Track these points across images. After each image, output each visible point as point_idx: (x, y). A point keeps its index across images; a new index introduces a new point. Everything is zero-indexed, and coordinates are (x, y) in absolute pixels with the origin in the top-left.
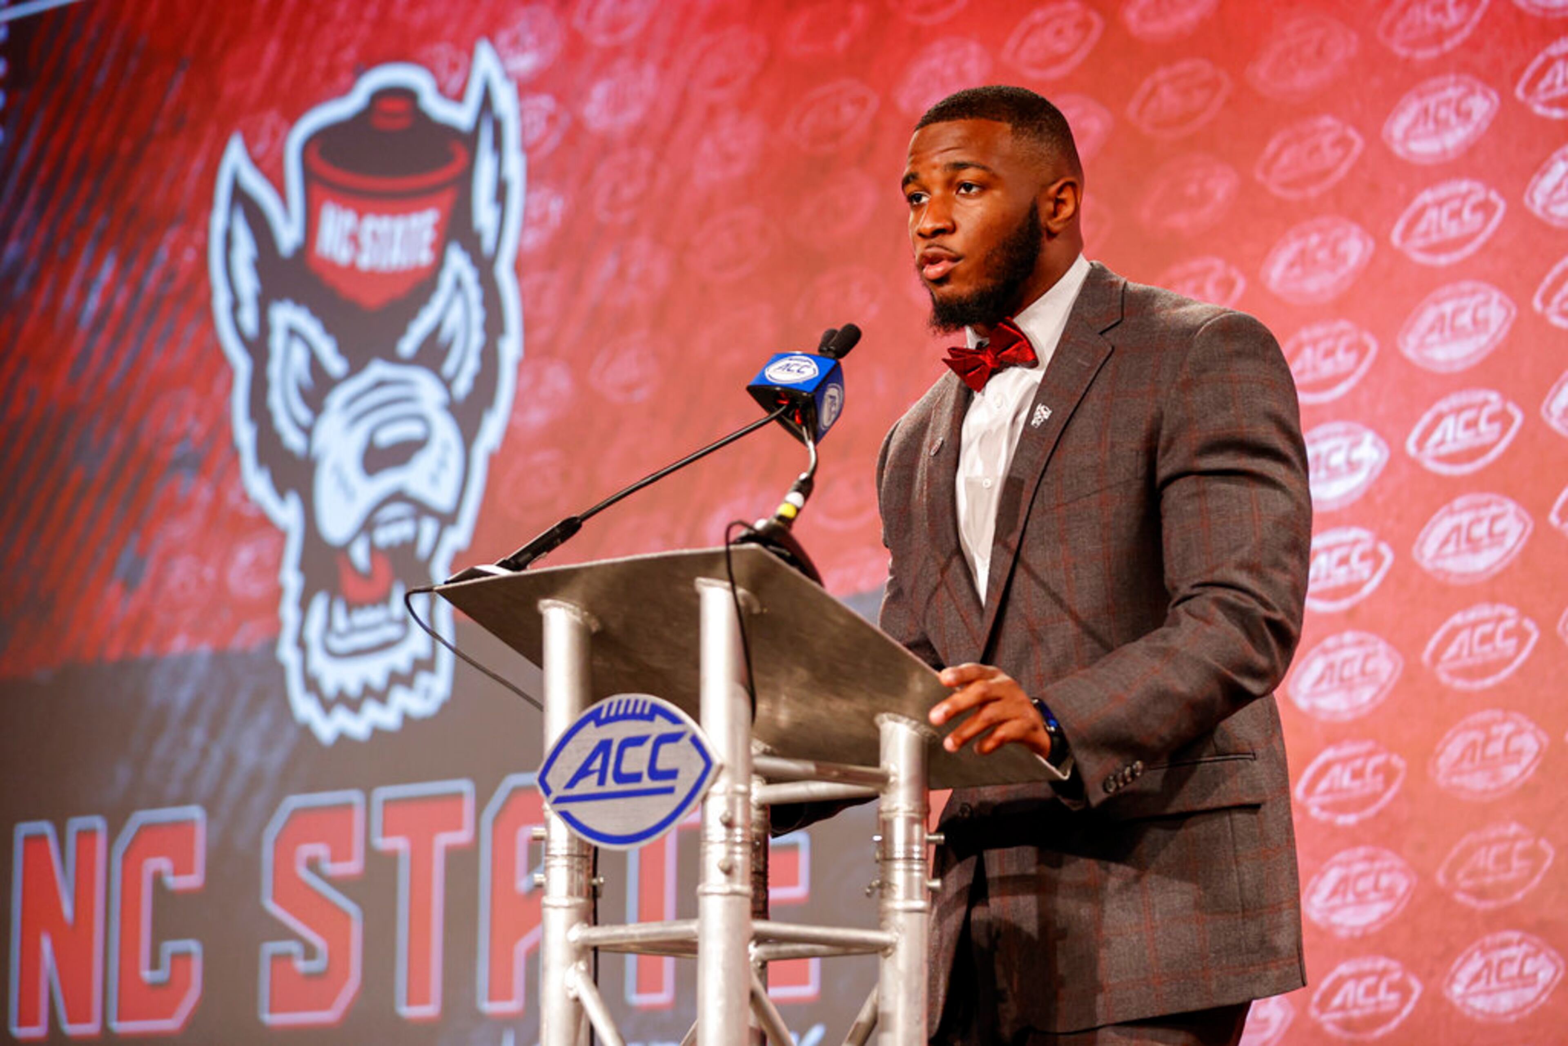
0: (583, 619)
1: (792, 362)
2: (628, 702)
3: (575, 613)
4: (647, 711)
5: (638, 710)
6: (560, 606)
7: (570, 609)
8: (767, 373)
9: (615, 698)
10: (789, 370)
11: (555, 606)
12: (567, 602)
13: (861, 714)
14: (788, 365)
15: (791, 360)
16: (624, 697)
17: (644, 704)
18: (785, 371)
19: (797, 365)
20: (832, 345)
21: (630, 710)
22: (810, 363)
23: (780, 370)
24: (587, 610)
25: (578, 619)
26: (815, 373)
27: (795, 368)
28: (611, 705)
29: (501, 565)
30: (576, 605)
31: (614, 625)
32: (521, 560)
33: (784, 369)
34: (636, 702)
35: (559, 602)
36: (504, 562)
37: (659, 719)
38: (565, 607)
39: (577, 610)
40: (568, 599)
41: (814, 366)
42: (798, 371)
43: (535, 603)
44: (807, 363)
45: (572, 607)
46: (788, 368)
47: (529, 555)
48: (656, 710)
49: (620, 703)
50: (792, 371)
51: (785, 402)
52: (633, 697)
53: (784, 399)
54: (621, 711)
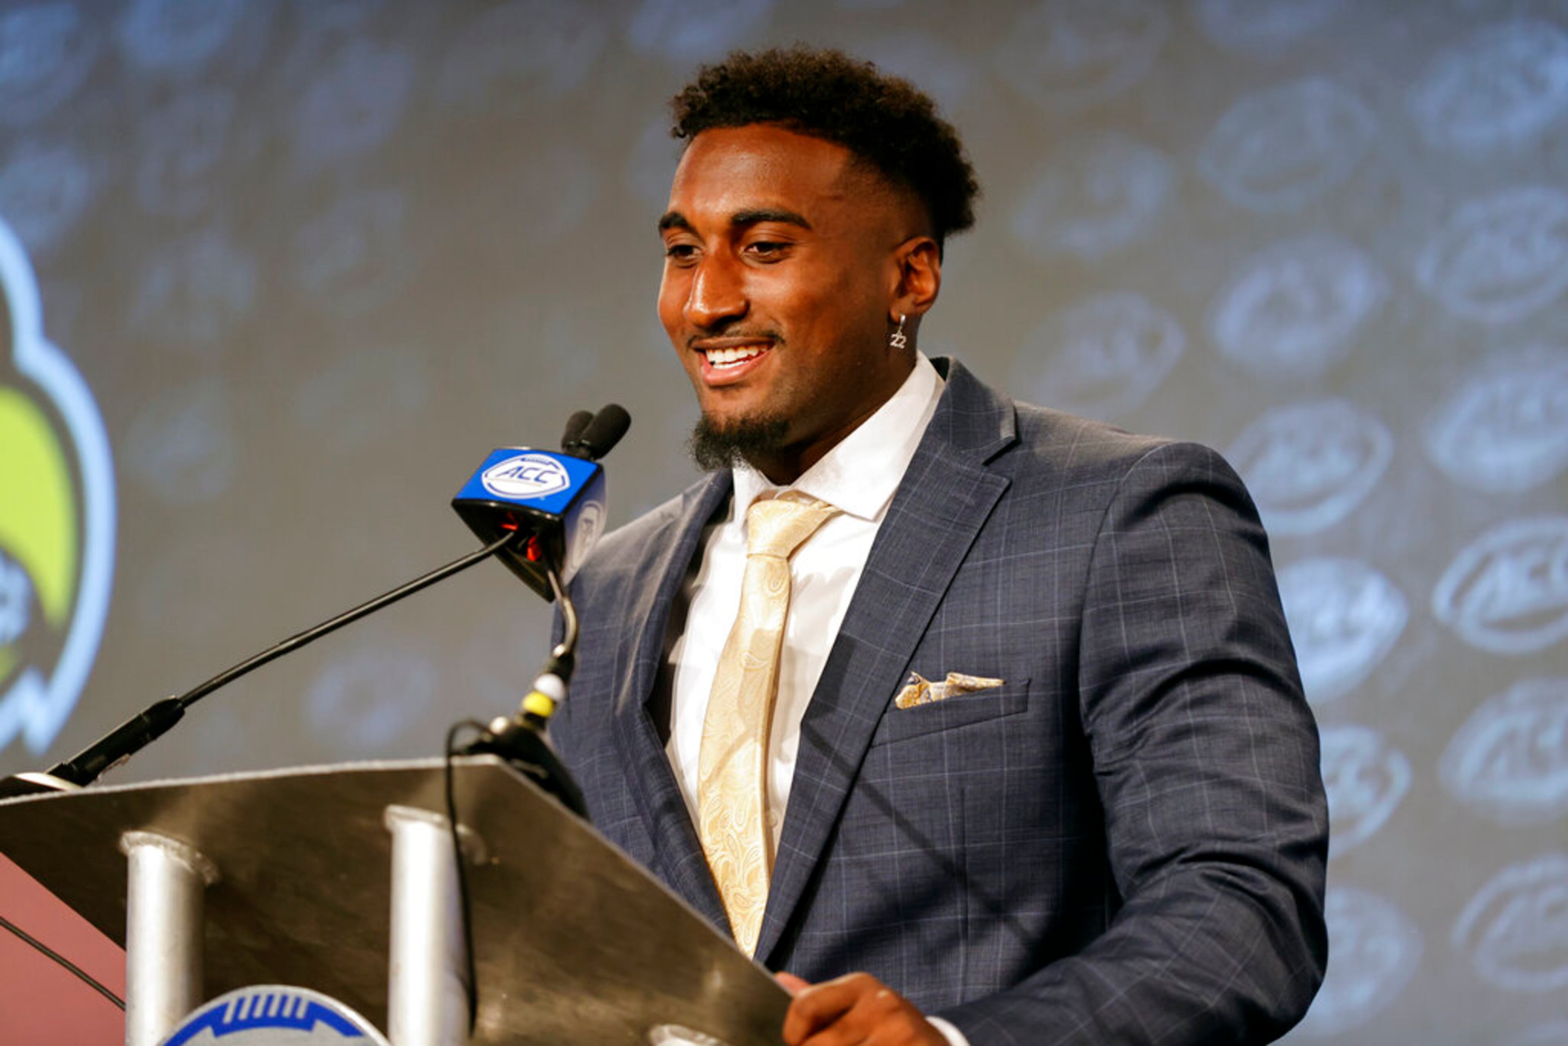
0: (194, 863)
1: (526, 465)
2: (270, 998)
3: (180, 855)
4: (301, 1013)
5: (287, 1012)
6: (157, 844)
7: (173, 849)
8: (485, 481)
9: (249, 992)
10: (520, 477)
11: (149, 842)
12: (167, 836)
13: (630, 1023)
14: (520, 468)
15: (523, 460)
16: (263, 990)
17: (298, 1001)
18: (515, 478)
19: (536, 469)
20: (586, 439)
21: (273, 1012)
22: (556, 467)
23: (507, 476)
24: (200, 850)
25: (185, 864)
26: (564, 483)
27: (532, 474)
28: (241, 1002)
29: (55, 773)
30: (182, 843)
31: (242, 875)
32: (90, 766)
33: (513, 475)
34: (284, 999)
35: (156, 837)
36: (62, 767)
37: (320, 1026)
38: (166, 846)
39: (185, 849)
40: (170, 831)
41: (563, 472)
42: (537, 479)
43: (117, 837)
44: (551, 468)
45: (177, 845)
46: (520, 474)
47: (102, 758)
48: (316, 1013)
49: (256, 999)
50: (528, 479)
51: (513, 528)
52: (278, 990)
53: (512, 524)
54: (258, 1013)
